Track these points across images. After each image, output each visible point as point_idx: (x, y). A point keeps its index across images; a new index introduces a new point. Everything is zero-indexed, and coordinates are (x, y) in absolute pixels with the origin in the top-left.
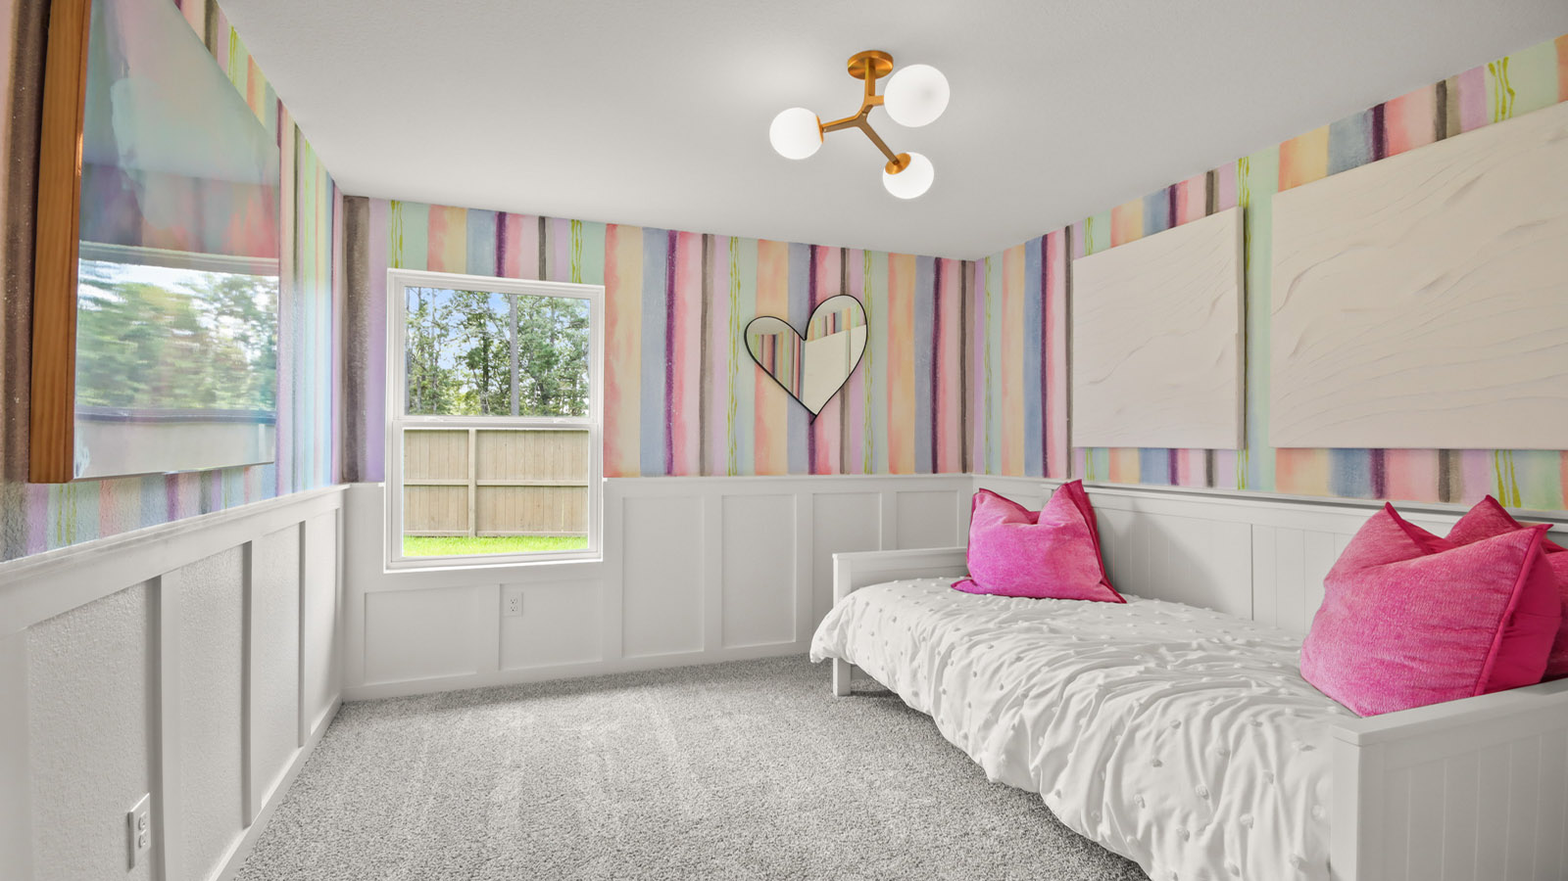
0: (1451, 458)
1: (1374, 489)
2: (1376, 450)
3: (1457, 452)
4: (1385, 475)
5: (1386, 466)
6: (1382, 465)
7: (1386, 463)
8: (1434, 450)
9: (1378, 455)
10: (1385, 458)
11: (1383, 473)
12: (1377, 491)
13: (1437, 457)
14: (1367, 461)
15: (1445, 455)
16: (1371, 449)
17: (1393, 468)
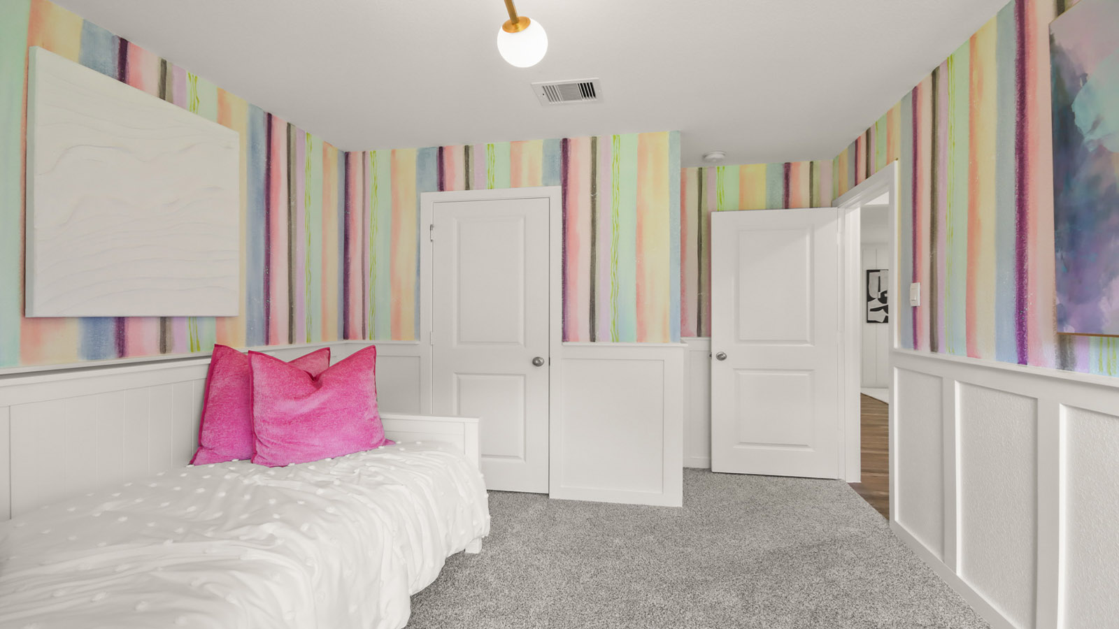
0: (167, 323)
1: (117, 350)
2: (119, 318)
3: (170, 318)
4: (126, 338)
5: (126, 330)
6: (123, 330)
7: (126, 327)
8: (158, 317)
9: (120, 321)
10: (126, 324)
11: (124, 336)
12: (120, 352)
13: (159, 323)
14: (111, 328)
15: (164, 320)
16: (115, 318)
17: (131, 331)
